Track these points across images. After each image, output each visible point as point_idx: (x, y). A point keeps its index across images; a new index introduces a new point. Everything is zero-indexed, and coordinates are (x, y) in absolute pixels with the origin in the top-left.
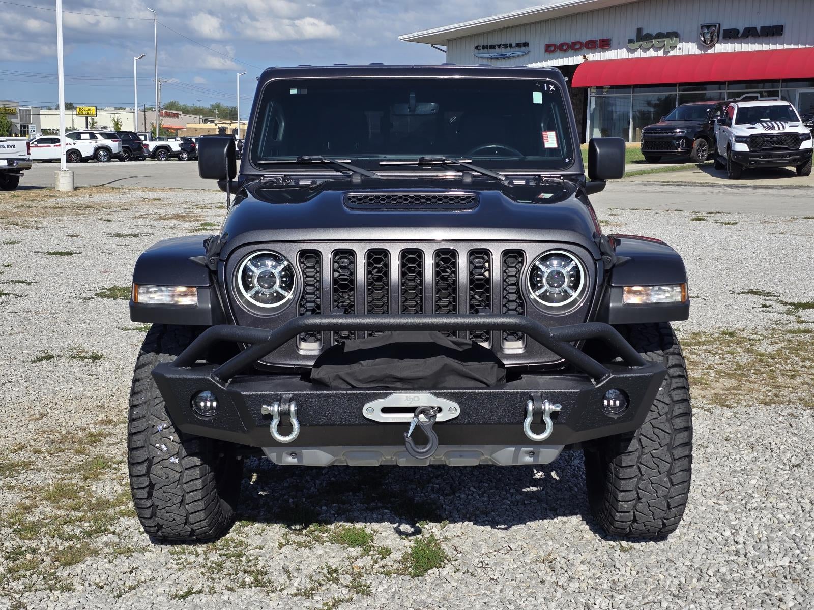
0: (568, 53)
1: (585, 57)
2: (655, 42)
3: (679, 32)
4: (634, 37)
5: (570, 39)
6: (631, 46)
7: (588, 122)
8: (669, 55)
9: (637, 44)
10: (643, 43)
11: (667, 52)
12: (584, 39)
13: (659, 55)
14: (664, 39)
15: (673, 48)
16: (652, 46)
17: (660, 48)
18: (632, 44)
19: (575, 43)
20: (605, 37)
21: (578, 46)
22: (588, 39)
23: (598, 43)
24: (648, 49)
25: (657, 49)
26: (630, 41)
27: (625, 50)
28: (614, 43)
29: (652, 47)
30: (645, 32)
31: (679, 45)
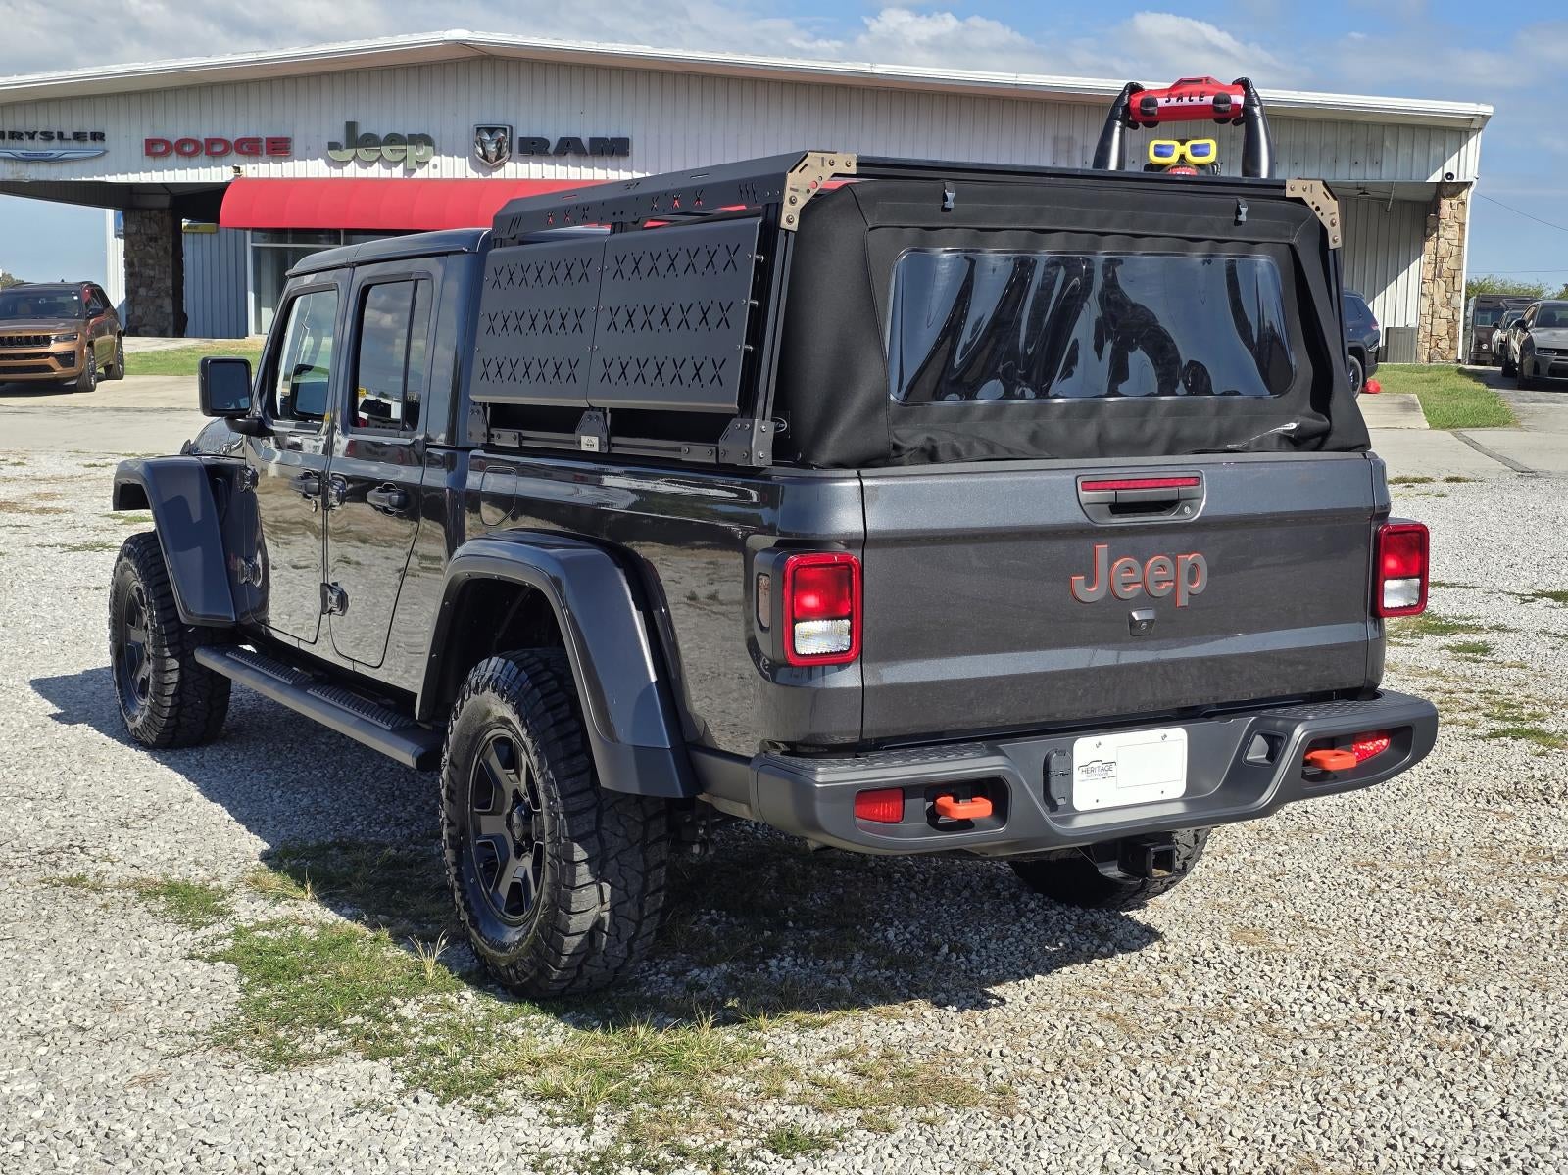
0: (195, 160)
1: (238, 170)
2: (386, 150)
3: (431, 135)
4: (340, 136)
5: (203, 134)
6: (334, 154)
7: (251, 296)
8: (414, 177)
9: (349, 153)
10: (361, 151)
11: (407, 171)
12: (232, 134)
13: (394, 176)
14: (404, 147)
15: (422, 164)
16: (380, 159)
17: (396, 163)
18: (337, 151)
19: (211, 142)
20: (275, 133)
21: (218, 148)
22: (240, 135)
23: (264, 144)
24: (371, 163)
25: (390, 164)
26: (333, 146)
27: (322, 161)
28: (297, 146)
29: (378, 160)
30: (362, 131)
31: (435, 160)
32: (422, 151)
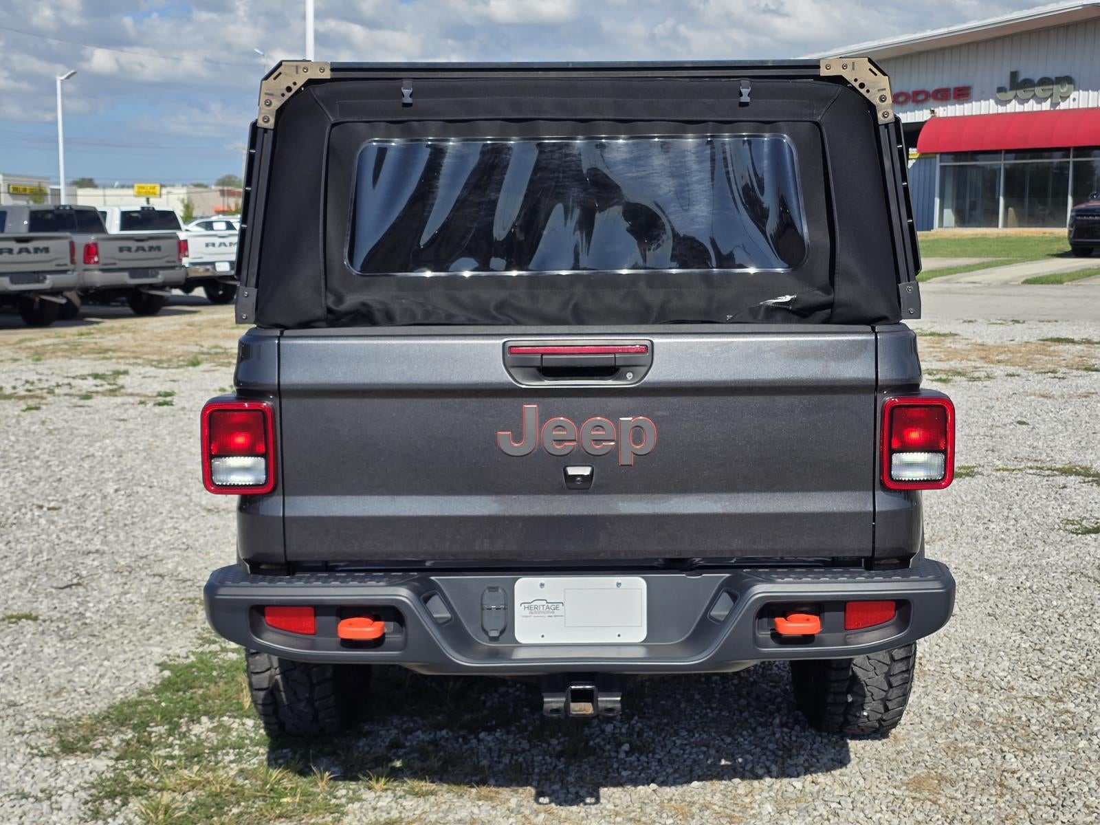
0: (905, 107)
1: (933, 112)
2: (1038, 90)
3: (1073, 76)
4: (1006, 82)
5: (910, 87)
6: (1001, 96)
7: (937, 201)
8: (1057, 108)
9: (1011, 94)
10: (1020, 93)
11: (1054, 105)
12: (931, 87)
13: (1044, 109)
14: (1051, 87)
15: (1064, 98)
16: (1034, 97)
17: (1045, 99)
18: (1003, 94)
19: (916, 93)
20: (961, 84)
21: (921, 97)
22: (937, 86)
23: (952, 92)
24: (1027, 100)
25: (1040, 100)
26: (1000, 90)
27: (992, 101)
28: (975, 91)
29: (1032, 97)
30: (1021, 77)
31: (1074, 95)
32: (1064, 89)
